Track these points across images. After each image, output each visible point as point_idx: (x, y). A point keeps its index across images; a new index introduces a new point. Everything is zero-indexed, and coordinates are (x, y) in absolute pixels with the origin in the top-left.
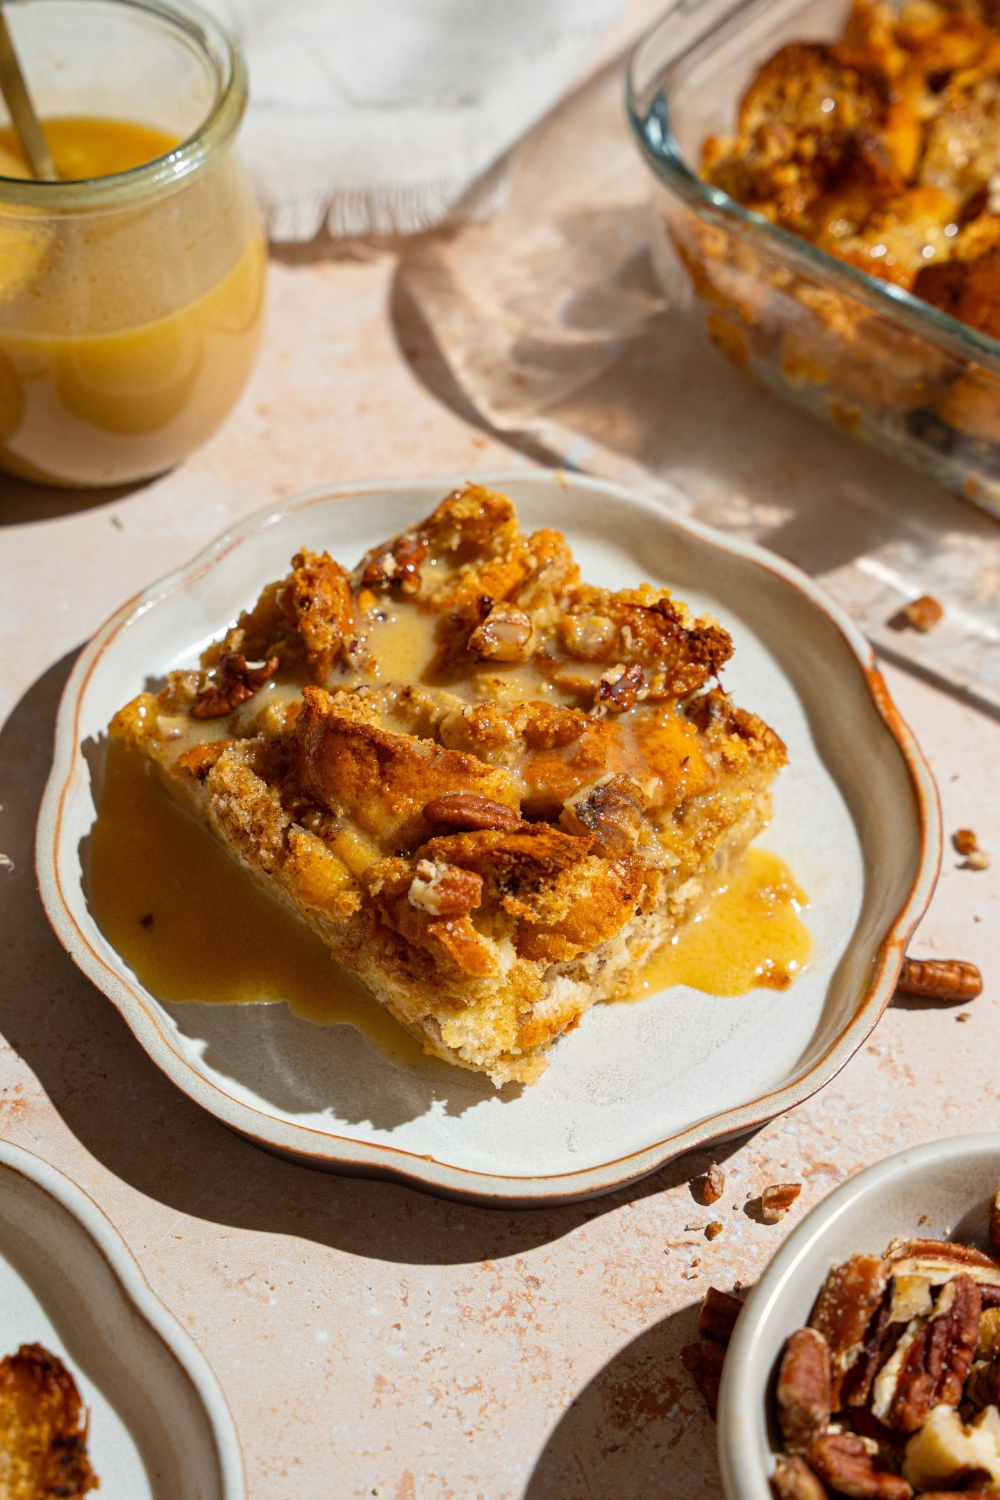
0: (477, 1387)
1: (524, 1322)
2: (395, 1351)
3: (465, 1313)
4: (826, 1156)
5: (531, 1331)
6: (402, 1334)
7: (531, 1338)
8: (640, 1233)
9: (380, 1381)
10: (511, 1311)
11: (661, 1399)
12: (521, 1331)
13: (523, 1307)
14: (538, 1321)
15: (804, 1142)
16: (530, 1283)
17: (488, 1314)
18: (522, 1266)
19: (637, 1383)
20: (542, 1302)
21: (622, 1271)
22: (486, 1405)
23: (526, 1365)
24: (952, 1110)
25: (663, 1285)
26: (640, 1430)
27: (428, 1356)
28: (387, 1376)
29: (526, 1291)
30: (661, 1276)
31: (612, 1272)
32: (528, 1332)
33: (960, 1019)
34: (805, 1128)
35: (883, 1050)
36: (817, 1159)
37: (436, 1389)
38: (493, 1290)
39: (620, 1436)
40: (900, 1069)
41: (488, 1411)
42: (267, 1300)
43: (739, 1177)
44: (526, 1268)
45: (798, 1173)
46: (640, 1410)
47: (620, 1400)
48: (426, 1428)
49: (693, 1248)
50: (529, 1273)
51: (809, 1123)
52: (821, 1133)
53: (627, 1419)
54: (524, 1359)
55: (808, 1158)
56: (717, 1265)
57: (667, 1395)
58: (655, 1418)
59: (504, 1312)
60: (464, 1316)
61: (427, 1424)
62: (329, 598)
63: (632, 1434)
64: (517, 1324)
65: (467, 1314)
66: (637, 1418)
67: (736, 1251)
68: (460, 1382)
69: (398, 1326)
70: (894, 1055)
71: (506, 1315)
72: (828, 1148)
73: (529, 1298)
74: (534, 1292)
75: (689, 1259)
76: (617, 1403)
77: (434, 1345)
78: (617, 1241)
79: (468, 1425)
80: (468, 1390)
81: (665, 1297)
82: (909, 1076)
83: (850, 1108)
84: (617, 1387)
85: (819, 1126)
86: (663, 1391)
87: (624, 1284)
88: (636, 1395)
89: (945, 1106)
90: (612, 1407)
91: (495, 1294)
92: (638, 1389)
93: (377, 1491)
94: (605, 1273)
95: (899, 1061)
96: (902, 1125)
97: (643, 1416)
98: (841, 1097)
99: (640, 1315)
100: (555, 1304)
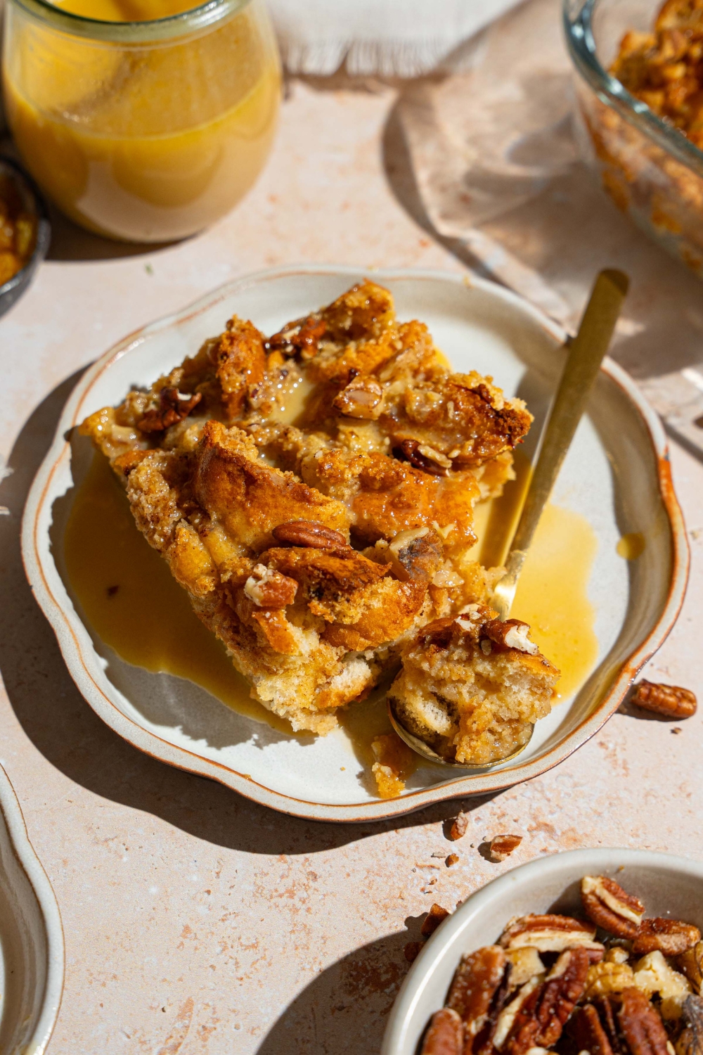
0: (254, 946)
1: (299, 905)
2: (202, 910)
3: (259, 890)
4: (549, 819)
5: (302, 912)
6: (211, 898)
7: (301, 917)
8: (398, 853)
9: (187, 929)
10: (291, 894)
11: (384, 978)
12: (295, 910)
13: (301, 894)
14: (309, 905)
15: (535, 805)
16: (310, 877)
17: (275, 894)
18: (307, 863)
19: (369, 963)
20: (316, 892)
21: (378, 878)
22: (258, 960)
23: (293, 936)
24: (651, 799)
25: (405, 895)
26: (363, 998)
27: (225, 918)
28: (192, 927)
29: (306, 882)
30: (406, 887)
31: (371, 878)
32: (300, 912)
33: (674, 732)
34: (538, 795)
35: (611, 746)
36: (541, 819)
37: (225, 942)
38: (282, 877)
39: (348, 1000)
40: (620, 762)
41: (257, 966)
42: (121, 857)
43: (481, 823)
44: (310, 865)
45: (525, 828)
46: (366, 984)
47: (354, 973)
48: (211, 970)
49: (434, 871)
50: (311, 869)
51: (542, 792)
52: (549, 800)
53: (356, 988)
54: (292, 932)
55: (535, 818)
56: (449, 887)
57: (388, 976)
58: (376, 991)
59: (287, 895)
60: (257, 892)
61: (213, 967)
62: (243, 354)
63: (356, 1000)
64: (294, 905)
65: (260, 891)
66: (363, 989)
67: (465, 878)
68: (243, 941)
69: (209, 892)
70: (618, 750)
71: (288, 897)
72: (552, 813)
73: (306, 888)
74: (311, 883)
75: (429, 878)
76: (351, 975)
77: (231, 910)
78: (381, 857)
79: (241, 973)
80: (247, 947)
81: (405, 903)
82: (625, 768)
83: (575, 785)
84: (354, 963)
85: (549, 795)
86: (386, 972)
87: (378, 889)
88: (367, 972)
89: (647, 795)
90: (347, 977)
91: (284, 880)
92: (369, 968)
93: (165, 1009)
94: (366, 878)
95: (620, 756)
96: (610, 804)
97: (368, 988)
98: (571, 776)
99: (384, 914)
100: (324, 895)
